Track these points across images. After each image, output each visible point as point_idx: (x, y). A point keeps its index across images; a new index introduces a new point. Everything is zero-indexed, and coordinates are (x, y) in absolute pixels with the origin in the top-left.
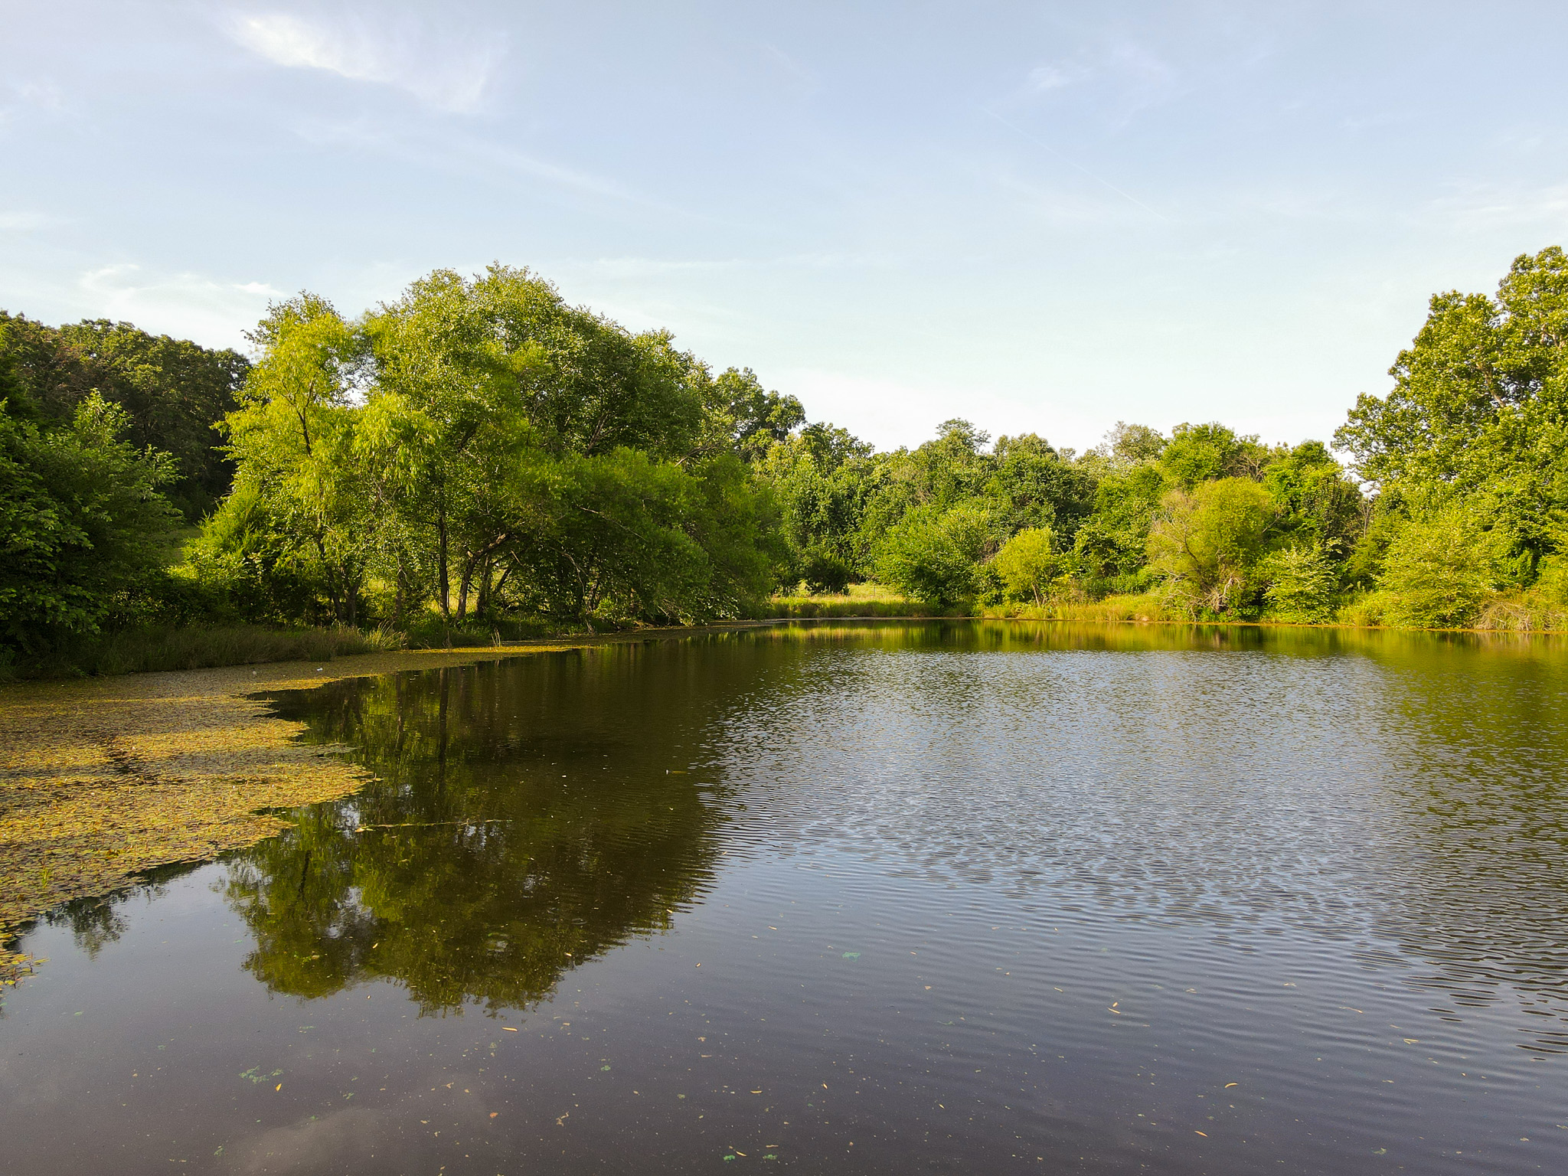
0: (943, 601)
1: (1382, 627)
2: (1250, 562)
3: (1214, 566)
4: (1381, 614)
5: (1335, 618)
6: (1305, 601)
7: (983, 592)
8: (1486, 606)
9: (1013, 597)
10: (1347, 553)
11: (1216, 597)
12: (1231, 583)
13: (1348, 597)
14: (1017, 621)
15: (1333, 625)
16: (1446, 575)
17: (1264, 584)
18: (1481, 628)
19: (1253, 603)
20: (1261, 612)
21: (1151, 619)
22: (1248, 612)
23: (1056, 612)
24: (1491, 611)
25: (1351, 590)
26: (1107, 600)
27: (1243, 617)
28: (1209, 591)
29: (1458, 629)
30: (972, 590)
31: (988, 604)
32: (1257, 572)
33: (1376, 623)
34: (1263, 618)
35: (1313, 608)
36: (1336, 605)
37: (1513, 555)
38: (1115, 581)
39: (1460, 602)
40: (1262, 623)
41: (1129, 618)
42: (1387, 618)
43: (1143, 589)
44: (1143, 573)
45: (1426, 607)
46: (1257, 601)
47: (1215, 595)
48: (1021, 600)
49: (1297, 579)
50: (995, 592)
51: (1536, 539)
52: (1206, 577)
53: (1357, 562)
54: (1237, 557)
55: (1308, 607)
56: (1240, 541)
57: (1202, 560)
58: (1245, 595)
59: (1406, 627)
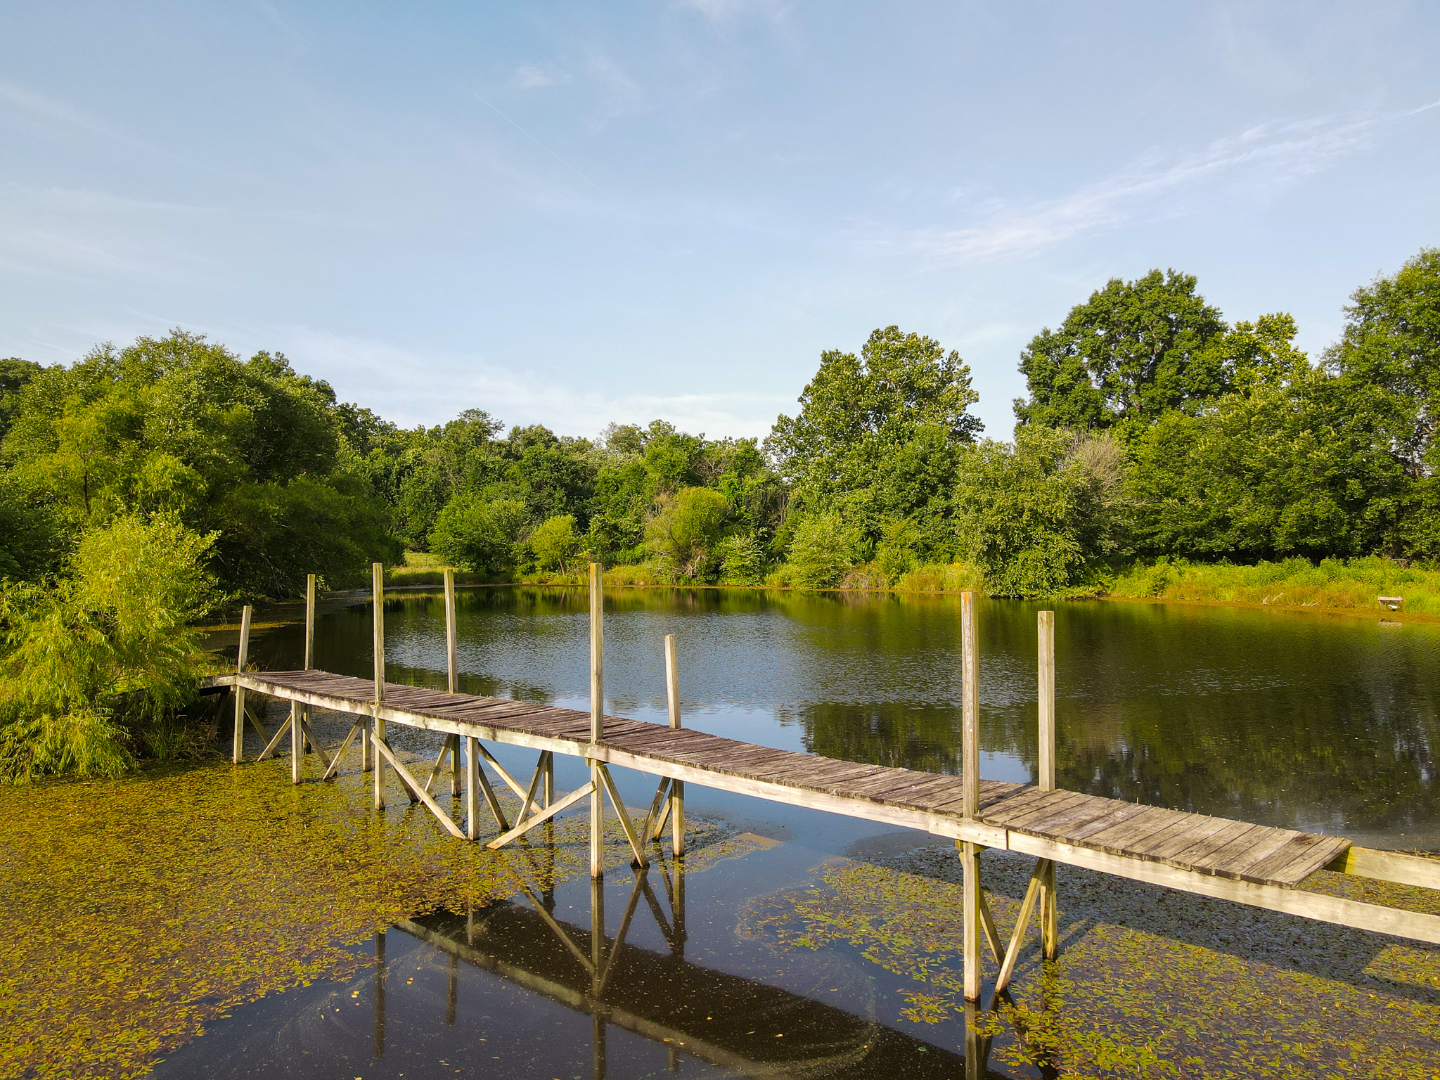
0: (489, 571)
1: (791, 588)
2: (711, 544)
3: (689, 547)
4: (790, 579)
5: (763, 582)
6: (745, 571)
7: (521, 564)
8: (846, 574)
9: (544, 568)
10: (771, 536)
11: (690, 568)
12: (700, 558)
13: (771, 567)
14: (548, 586)
15: (762, 587)
16: (825, 555)
17: (720, 560)
18: (844, 588)
19: (713, 572)
20: (718, 577)
21: (646, 583)
22: (710, 578)
23: (577, 578)
24: (849, 577)
25: (773, 562)
26: (614, 570)
27: (707, 582)
28: (685, 565)
29: (832, 589)
30: (512, 562)
31: (524, 573)
32: (716, 551)
33: (787, 585)
34: (720, 583)
35: (750, 575)
36: (763, 573)
37: (863, 540)
38: (619, 555)
39: (833, 572)
40: (719, 587)
41: (631, 583)
42: (794, 582)
43: (638, 561)
44: (638, 550)
45: (814, 575)
46: (715, 571)
47: (689, 568)
48: (550, 570)
49: (741, 556)
50: (529, 564)
51: (874, 531)
52: (683, 556)
53: (776, 543)
54: (703, 541)
55: (747, 575)
56: (705, 531)
57: (681, 542)
58: (708, 567)
59: (803, 588)
